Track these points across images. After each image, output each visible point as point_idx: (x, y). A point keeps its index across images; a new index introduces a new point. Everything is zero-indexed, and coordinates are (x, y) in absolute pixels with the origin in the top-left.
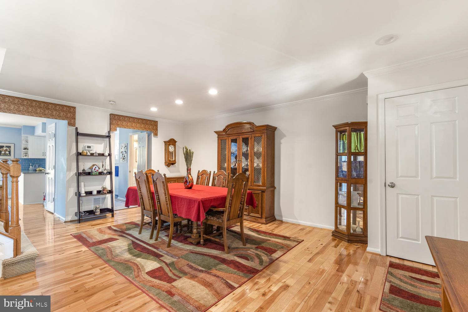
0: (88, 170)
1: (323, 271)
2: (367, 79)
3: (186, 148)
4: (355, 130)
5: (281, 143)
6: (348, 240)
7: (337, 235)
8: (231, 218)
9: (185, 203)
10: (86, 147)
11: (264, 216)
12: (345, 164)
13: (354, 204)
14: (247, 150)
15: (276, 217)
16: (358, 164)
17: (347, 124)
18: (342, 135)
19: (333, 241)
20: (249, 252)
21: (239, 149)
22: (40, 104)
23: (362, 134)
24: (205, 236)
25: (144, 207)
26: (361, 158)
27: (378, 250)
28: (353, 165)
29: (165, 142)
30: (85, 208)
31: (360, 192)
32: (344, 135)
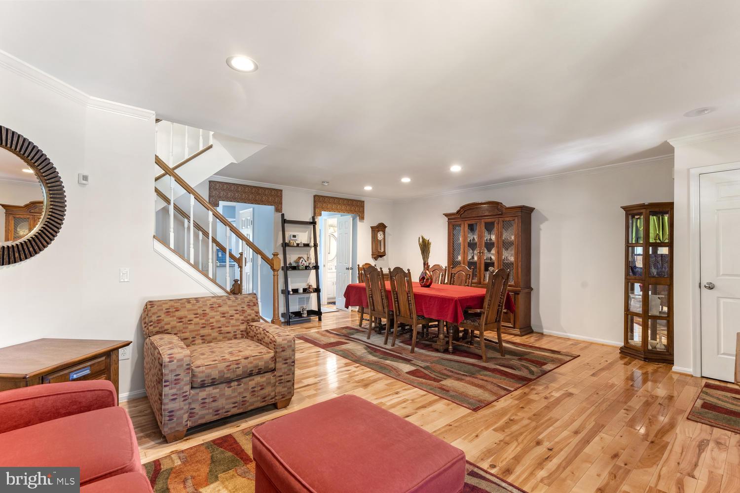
0: (294, 265)
1: (612, 386)
2: (674, 148)
3: (423, 238)
4: (654, 213)
5: (540, 229)
6: (644, 358)
7: (628, 352)
8: (488, 322)
9: (436, 302)
10: (292, 236)
11: (517, 325)
12: (640, 258)
13: (654, 312)
14: (474, 239)
15: (533, 328)
16: (660, 258)
17: (643, 206)
18: (635, 221)
19: (621, 359)
20: (511, 362)
21: (481, 237)
22: (223, 185)
23: (666, 218)
24: (454, 342)
25: (374, 308)
26: (663, 251)
27: (690, 370)
28: (653, 259)
29: (372, 228)
30: (294, 308)
31: (663, 296)
32: (639, 220)
